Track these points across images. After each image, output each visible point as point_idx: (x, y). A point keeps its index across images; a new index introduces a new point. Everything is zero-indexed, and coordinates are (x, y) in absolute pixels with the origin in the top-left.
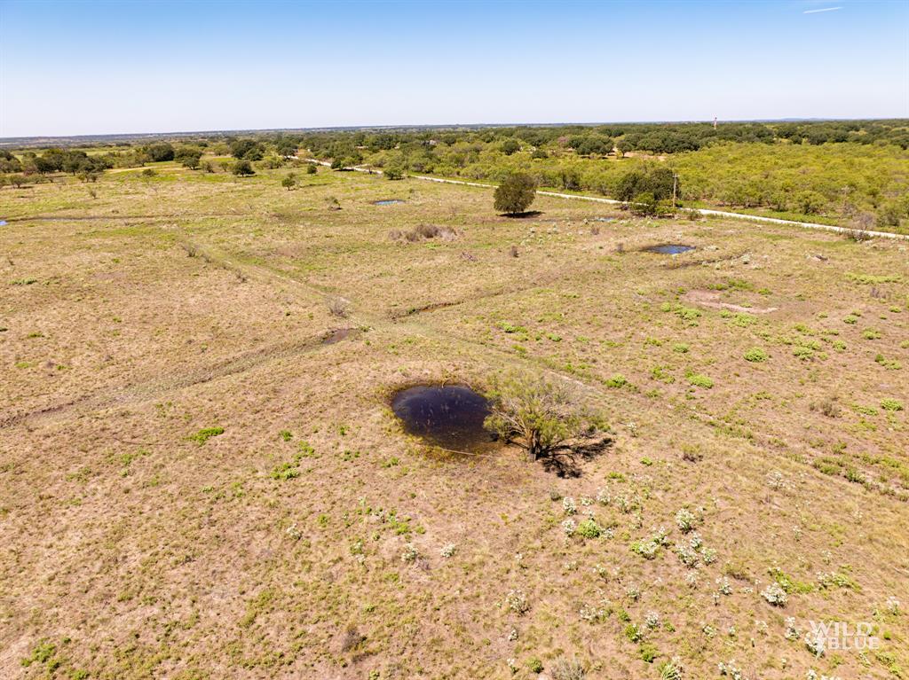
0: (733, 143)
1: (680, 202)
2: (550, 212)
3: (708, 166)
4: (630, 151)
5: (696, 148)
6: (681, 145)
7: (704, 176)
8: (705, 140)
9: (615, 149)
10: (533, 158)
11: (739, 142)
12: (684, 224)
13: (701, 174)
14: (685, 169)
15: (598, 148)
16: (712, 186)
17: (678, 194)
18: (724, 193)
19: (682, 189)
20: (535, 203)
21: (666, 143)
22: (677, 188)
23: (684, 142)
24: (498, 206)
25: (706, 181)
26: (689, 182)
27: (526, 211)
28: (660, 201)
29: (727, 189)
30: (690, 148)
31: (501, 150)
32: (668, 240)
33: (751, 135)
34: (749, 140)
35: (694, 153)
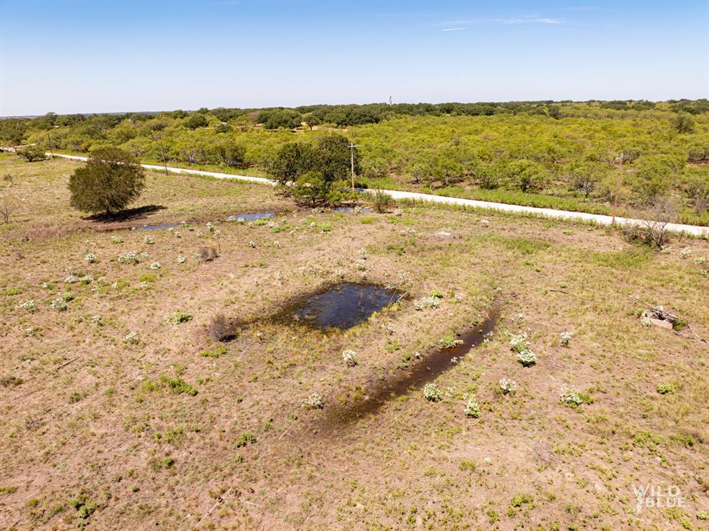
0: (407, 116)
1: (363, 180)
2: (174, 206)
3: (390, 135)
4: (316, 124)
5: (377, 121)
6: (363, 119)
7: (388, 146)
8: (383, 114)
9: (304, 124)
10: (218, 132)
11: (412, 115)
12: (369, 222)
13: (384, 143)
14: (367, 138)
15: (286, 122)
16: (400, 158)
17: (358, 171)
18: (417, 166)
19: (363, 164)
20: (144, 193)
21: (350, 117)
22: (356, 162)
23: (365, 116)
24: (77, 202)
25: (392, 151)
26: (373, 153)
27: (130, 207)
28: (334, 183)
29: (419, 161)
30: (371, 122)
31: (186, 125)
32: (340, 271)
33: (421, 110)
34: (420, 113)
35: (375, 125)
